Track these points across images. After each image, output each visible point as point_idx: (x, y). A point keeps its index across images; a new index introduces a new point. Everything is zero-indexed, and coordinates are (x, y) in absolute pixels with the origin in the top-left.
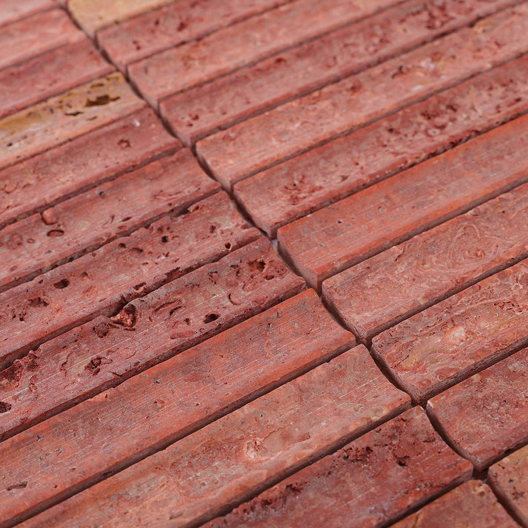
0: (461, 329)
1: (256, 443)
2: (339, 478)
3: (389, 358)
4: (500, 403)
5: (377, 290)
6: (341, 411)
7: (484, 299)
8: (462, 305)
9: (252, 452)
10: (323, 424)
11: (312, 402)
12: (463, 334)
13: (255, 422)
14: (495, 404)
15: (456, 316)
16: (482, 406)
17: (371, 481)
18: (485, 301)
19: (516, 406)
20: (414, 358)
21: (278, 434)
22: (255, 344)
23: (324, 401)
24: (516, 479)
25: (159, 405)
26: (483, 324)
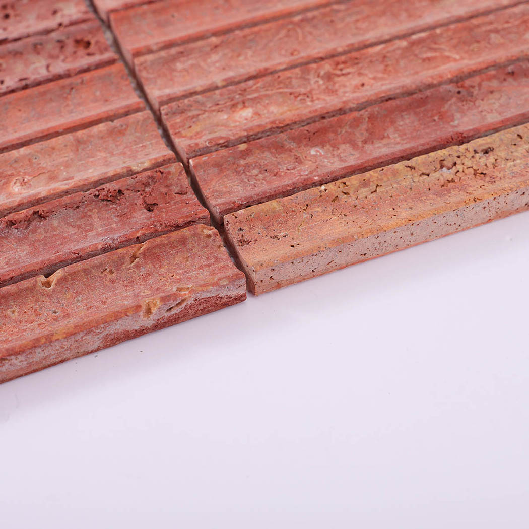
0: (250, 110)
1: (24, 180)
2: (86, 213)
3: (172, 126)
4: (260, 171)
5: (186, 73)
6: (110, 162)
7: (280, 88)
8: (257, 90)
9: (18, 186)
10: (90, 171)
11: (87, 153)
12: (250, 115)
13: (28, 163)
14: (255, 172)
15: (249, 99)
16: (242, 172)
17: (115, 219)
18: (281, 90)
19: (275, 175)
20: (196, 129)
21: (47, 175)
24: (246, 228)
26: (272, 109)
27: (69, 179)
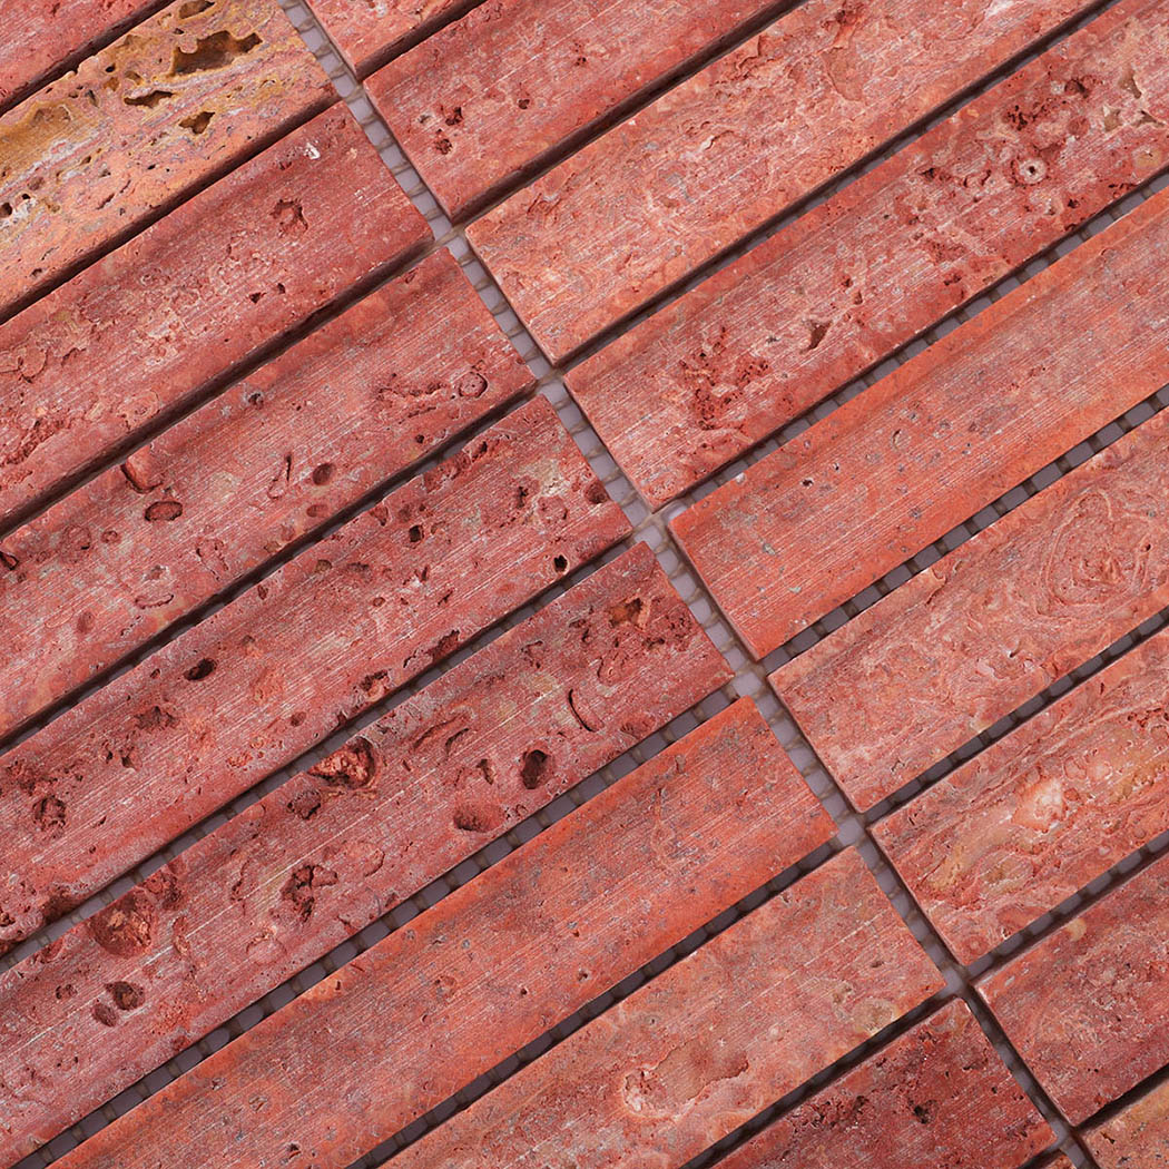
0: (1056, 784)
1: (643, 1074)
2: (804, 1158)
3: (906, 868)
4: (1118, 971)
5: (886, 679)
6: (808, 997)
7: (1108, 711)
8: (1063, 732)
9: (636, 1095)
10: (774, 1031)
11: (751, 981)
12: (1058, 800)
13: (640, 1035)
14: (1108, 975)
15: (1048, 757)
16: (1083, 981)
17: (864, 1157)
18: (1110, 715)
19: (1149, 978)
20: (956, 864)
21: (687, 1050)
22: (631, 836)
23: (775, 974)
24: (1133, 1155)
25: (446, 989)
26: (1100, 770)
27: (738, 1066)
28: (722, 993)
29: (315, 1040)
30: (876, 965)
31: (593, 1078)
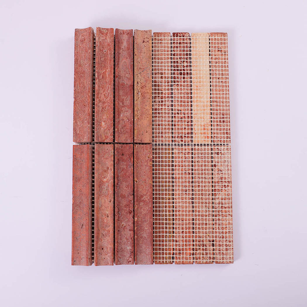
0: (102, 122)
1: (103, 177)
2: (120, 168)
5: (81, 131)
6: (106, 158)
7: (99, 113)
9: (104, 179)
10: (107, 163)
11: (101, 162)
12: (104, 123)
14: (122, 130)
15: (100, 121)
16: (121, 132)
17: (123, 163)
20: (103, 136)
21: (104, 172)
22: (78, 164)
24: (139, 139)
25: (81, 190)
26: (104, 117)
27: (108, 168)
28: (100, 165)
29: (77, 205)
30: (107, 149)
31: (100, 182)
